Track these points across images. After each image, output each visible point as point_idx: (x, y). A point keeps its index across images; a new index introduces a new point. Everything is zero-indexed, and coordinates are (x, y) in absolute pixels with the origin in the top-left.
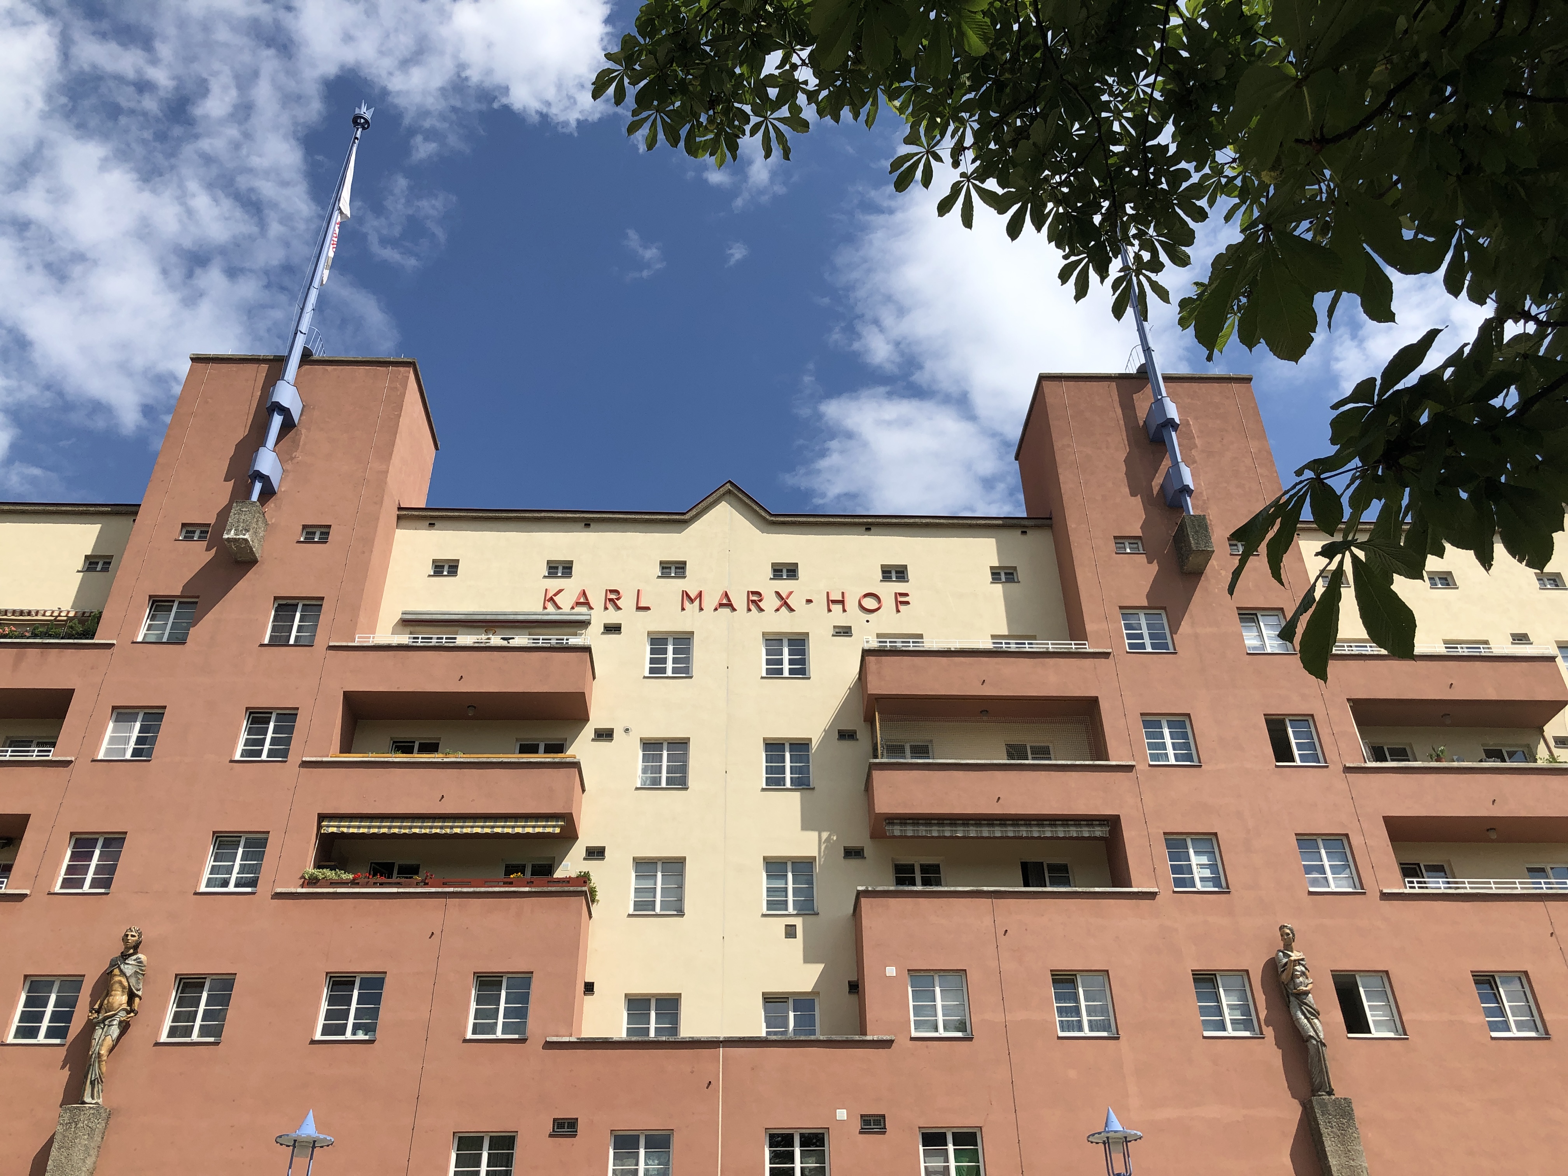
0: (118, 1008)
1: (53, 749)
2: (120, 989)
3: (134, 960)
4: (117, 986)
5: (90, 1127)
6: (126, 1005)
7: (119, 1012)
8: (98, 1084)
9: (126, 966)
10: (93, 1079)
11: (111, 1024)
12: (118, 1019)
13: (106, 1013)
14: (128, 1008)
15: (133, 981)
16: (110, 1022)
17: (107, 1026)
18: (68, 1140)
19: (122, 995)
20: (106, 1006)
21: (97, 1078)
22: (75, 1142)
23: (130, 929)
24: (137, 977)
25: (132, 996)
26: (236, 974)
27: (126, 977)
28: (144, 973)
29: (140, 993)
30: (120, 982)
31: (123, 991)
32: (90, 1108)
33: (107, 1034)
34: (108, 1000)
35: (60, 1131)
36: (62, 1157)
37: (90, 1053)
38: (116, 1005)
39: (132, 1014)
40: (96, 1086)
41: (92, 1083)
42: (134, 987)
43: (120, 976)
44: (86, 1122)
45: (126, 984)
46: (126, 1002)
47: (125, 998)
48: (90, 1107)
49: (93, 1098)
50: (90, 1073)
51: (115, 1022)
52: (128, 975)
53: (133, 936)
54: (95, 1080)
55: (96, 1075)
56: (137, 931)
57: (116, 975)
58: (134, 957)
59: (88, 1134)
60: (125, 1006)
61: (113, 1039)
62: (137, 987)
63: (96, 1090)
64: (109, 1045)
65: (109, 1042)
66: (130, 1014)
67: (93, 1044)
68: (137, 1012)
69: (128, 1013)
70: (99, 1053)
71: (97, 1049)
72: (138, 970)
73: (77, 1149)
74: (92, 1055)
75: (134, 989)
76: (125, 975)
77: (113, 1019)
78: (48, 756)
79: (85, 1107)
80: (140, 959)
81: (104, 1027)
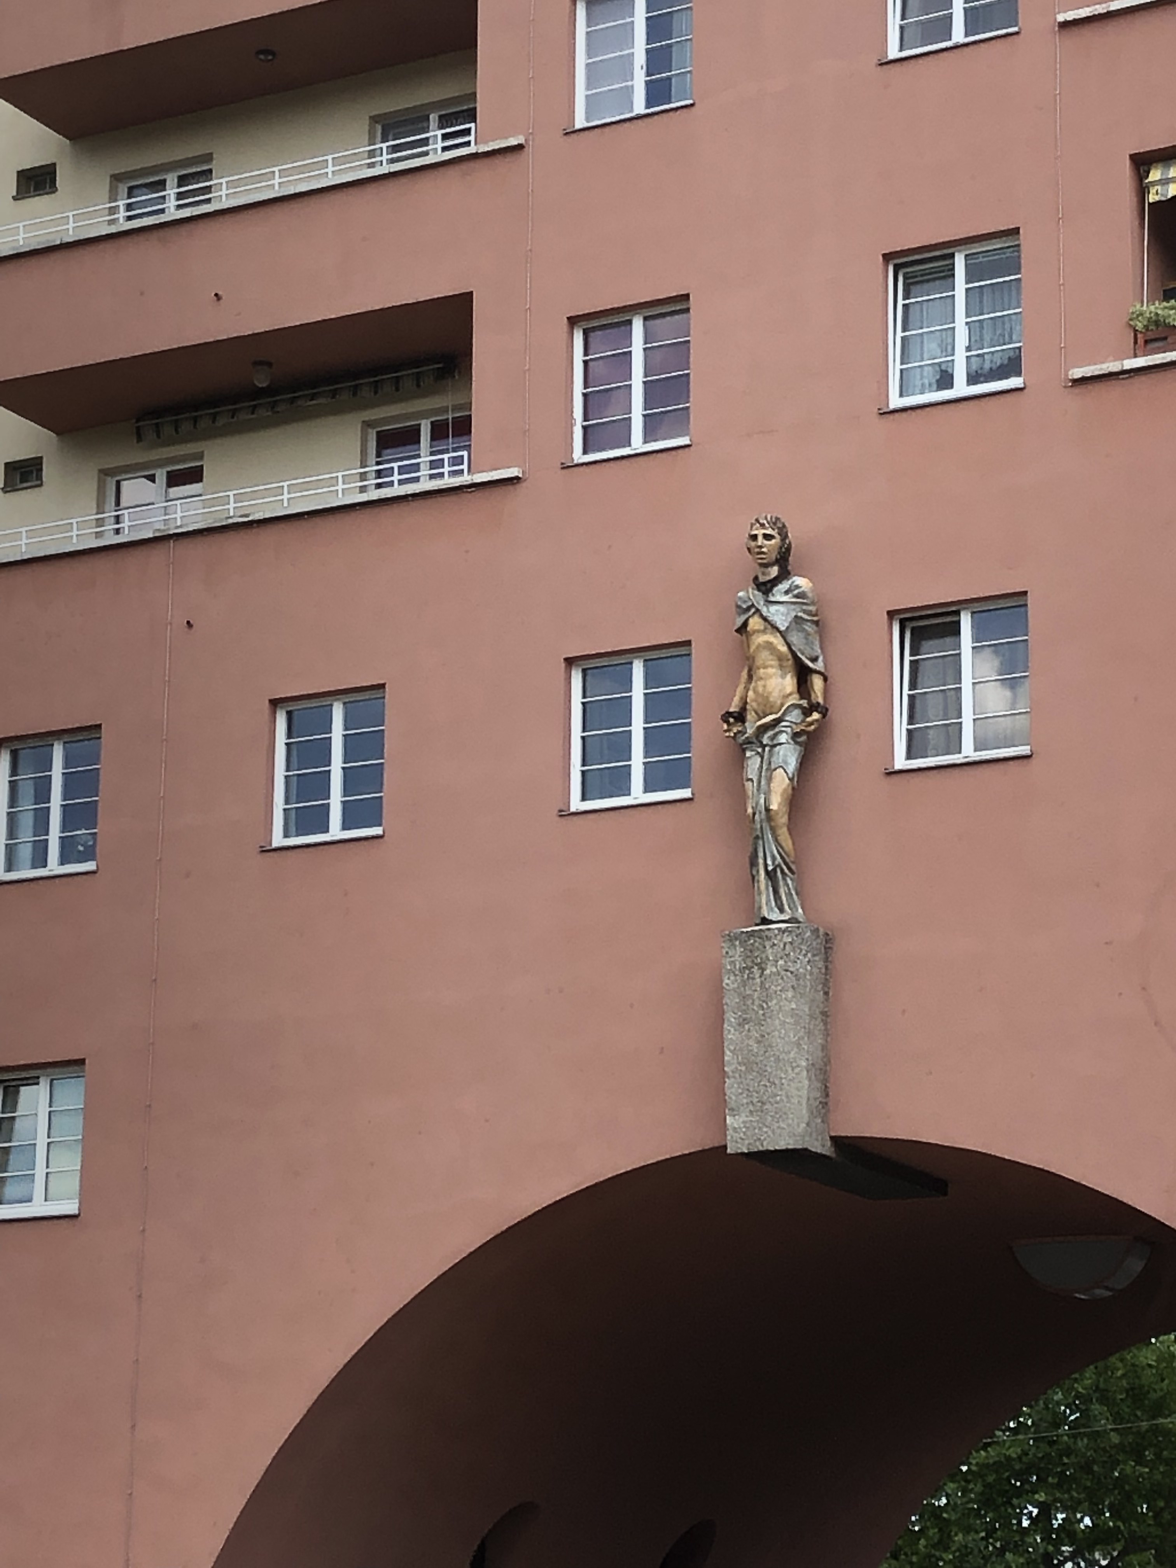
0: (782, 705)
1: (472, 125)
2: (775, 663)
3: (787, 592)
4: (764, 656)
5: (792, 973)
6: (797, 696)
7: (784, 714)
8: (784, 879)
9: (773, 608)
10: (770, 868)
11: (775, 742)
12: (789, 730)
13: (760, 719)
14: (804, 703)
15: (796, 639)
16: (773, 738)
17: (767, 749)
18: (753, 1004)
19: (783, 677)
20: (754, 704)
21: (779, 865)
22: (769, 1007)
23: (757, 521)
24: (804, 630)
25: (803, 674)
26: (1025, 593)
27: (780, 632)
28: (815, 619)
29: (819, 666)
30: (769, 646)
31: (781, 667)
32: (782, 931)
33: (773, 767)
34: (755, 691)
35: (732, 986)
36: (751, 1042)
37: (750, 811)
38: (775, 697)
39: (816, 716)
40: (781, 883)
41: (771, 875)
42: (803, 654)
43: (764, 631)
44: (781, 962)
45: (784, 649)
46: (796, 690)
47: (789, 683)
48: (779, 929)
49: (782, 910)
50: (761, 854)
51: (783, 738)
52: (783, 628)
53: (767, 537)
54: (774, 870)
55: (774, 859)
56: (775, 524)
57: (755, 632)
58: (784, 586)
59: (793, 987)
60: (794, 699)
61: (790, 775)
62: (808, 651)
63: (782, 892)
64: (785, 790)
65: (781, 782)
66: (811, 715)
67: (750, 793)
68: (827, 710)
69: (807, 712)
70: (768, 810)
71: (762, 801)
72: (800, 614)
73: (777, 1022)
74: (754, 814)
75: (803, 658)
76: (778, 629)
77: (777, 730)
78: (468, 144)
79: (769, 929)
80: (797, 587)
81: (764, 750)
